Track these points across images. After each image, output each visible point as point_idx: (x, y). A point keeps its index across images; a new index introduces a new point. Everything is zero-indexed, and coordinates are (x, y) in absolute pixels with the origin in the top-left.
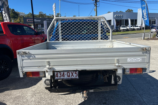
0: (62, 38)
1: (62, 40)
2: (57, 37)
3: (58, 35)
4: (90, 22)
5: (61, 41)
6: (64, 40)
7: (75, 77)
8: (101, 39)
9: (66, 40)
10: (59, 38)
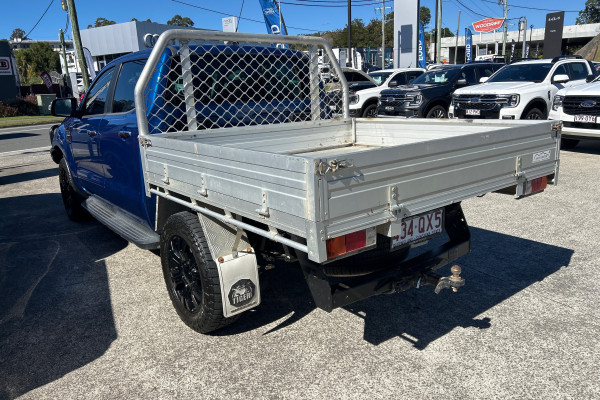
0: (199, 118)
1: (201, 128)
2: (178, 114)
3: (183, 107)
4: (266, 53)
5: (193, 129)
6: (208, 124)
7: (435, 229)
8: (322, 116)
9: (214, 123)
10: (185, 119)
